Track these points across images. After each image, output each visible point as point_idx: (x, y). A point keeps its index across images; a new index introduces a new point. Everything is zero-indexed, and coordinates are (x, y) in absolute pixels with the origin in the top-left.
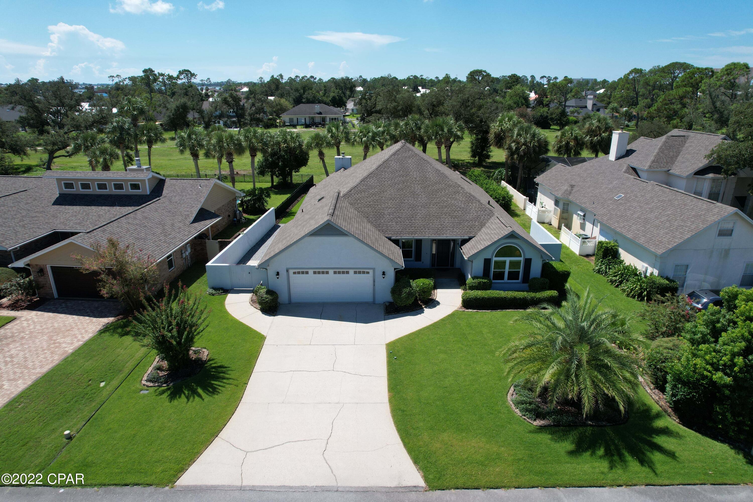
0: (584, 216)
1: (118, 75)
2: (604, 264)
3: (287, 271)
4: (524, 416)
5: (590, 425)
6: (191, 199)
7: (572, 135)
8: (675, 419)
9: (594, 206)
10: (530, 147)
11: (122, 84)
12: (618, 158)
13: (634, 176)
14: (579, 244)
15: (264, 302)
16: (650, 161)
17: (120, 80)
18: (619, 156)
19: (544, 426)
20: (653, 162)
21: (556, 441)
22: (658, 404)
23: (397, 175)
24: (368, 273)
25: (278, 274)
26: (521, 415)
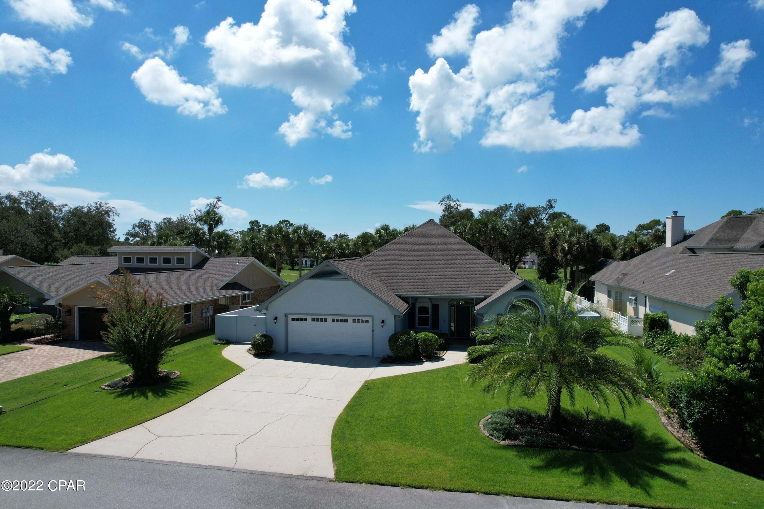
0: (636, 299)
1: (231, 229)
2: (651, 337)
3: (286, 316)
4: (492, 435)
5: (575, 449)
6: (226, 271)
7: (636, 242)
8: (698, 453)
9: (644, 285)
10: (584, 246)
11: (233, 236)
12: (674, 244)
13: (690, 253)
14: (627, 325)
15: (256, 344)
16: (709, 238)
17: (232, 233)
18: (676, 242)
19: (512, 446)
20: (712, 239)
21: (520, 457)
22: (680, 440)
23: (418, 243)
24: (367, 321)
25: (276, 318)
26: (488, 435)
